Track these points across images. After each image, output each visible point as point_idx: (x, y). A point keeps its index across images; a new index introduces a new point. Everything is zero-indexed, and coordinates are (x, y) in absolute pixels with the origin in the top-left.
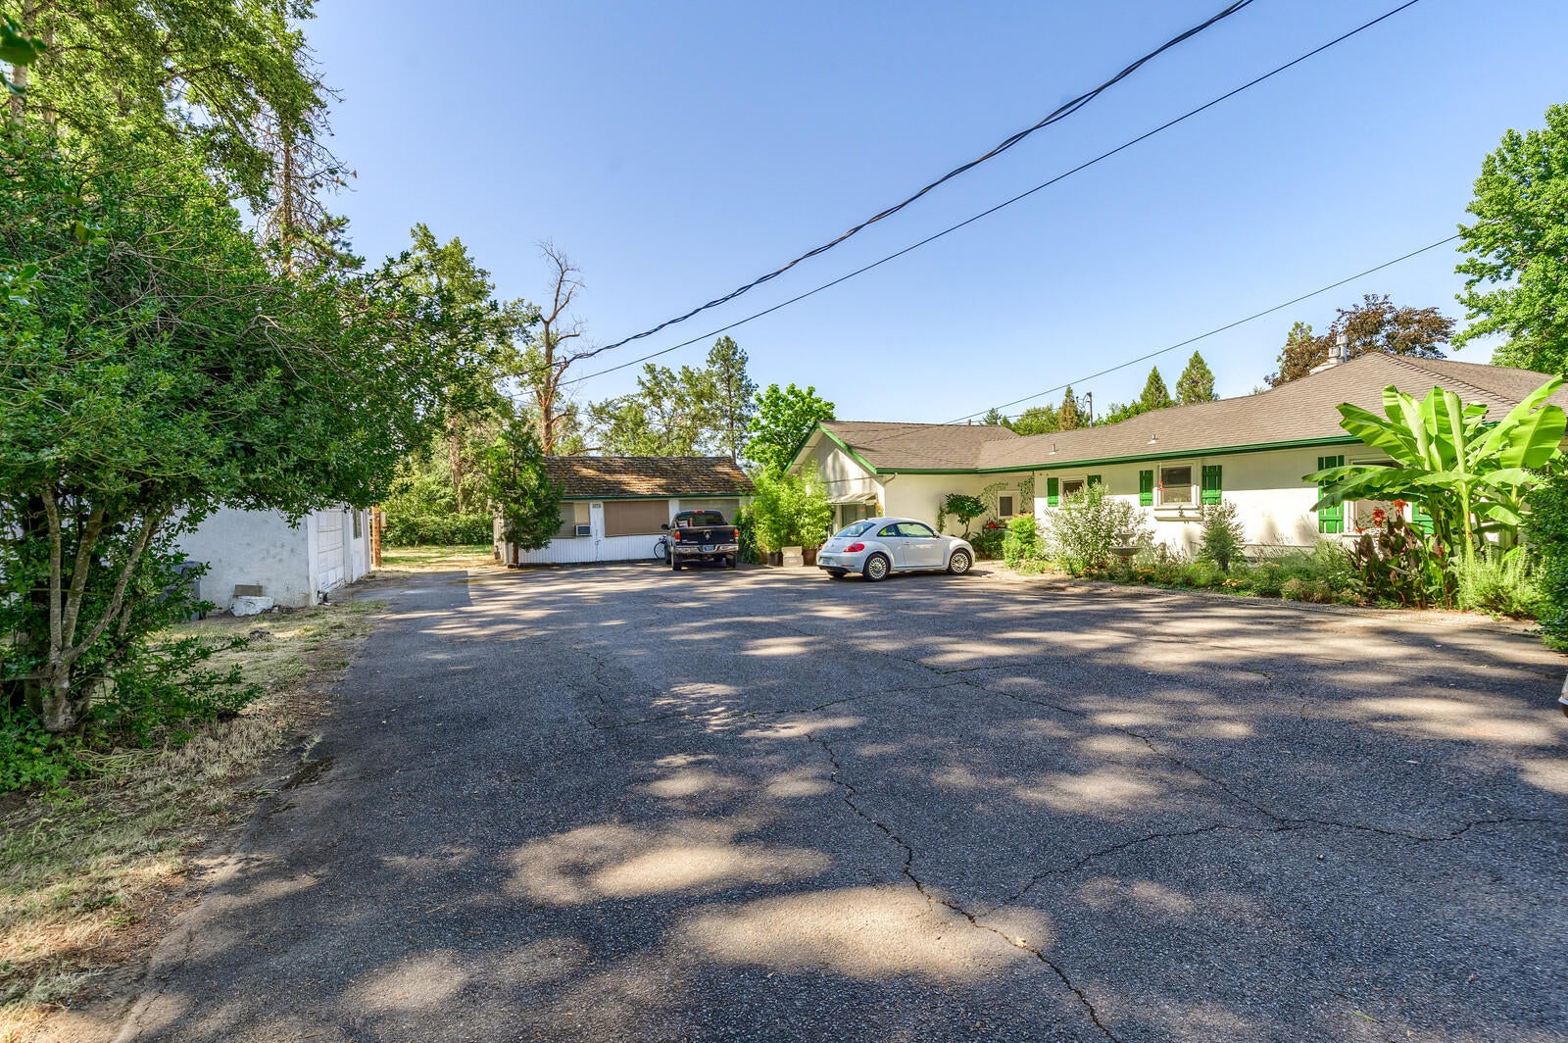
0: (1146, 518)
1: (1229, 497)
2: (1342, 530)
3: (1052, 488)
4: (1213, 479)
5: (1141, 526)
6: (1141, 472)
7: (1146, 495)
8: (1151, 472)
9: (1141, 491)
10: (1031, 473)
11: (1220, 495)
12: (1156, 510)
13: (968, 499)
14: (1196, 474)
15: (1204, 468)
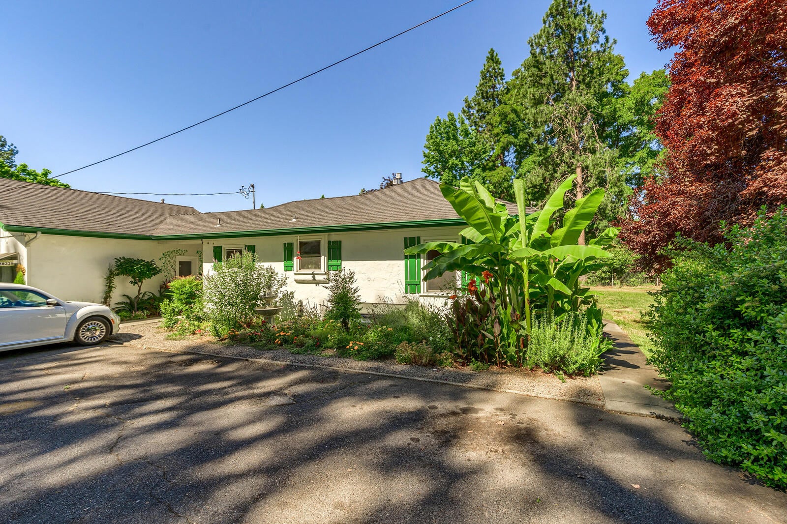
0: (287, 281)
1: (348, 266)
2: (419, 292)
3: (217, 254)
4: (336, 252)
5: (283, 289)
6: (285, 244)
7: (289, 263)
8: (292, 244)
9: (285, 260)
10: (199, 241)
11: (341, 263)
12: (295, 274)
13: (139, 261)
14: (324, 247)
15: (329, 242)
